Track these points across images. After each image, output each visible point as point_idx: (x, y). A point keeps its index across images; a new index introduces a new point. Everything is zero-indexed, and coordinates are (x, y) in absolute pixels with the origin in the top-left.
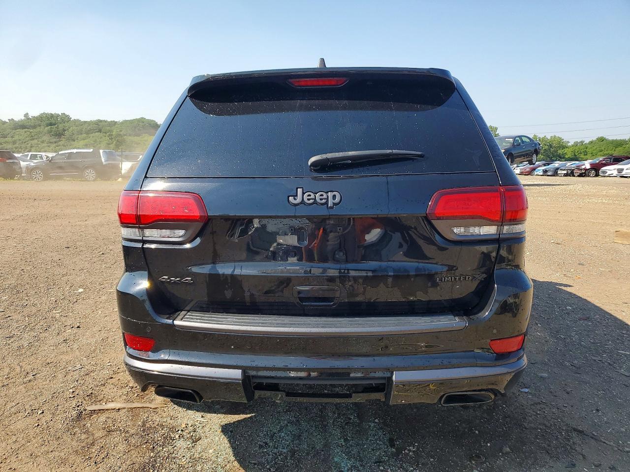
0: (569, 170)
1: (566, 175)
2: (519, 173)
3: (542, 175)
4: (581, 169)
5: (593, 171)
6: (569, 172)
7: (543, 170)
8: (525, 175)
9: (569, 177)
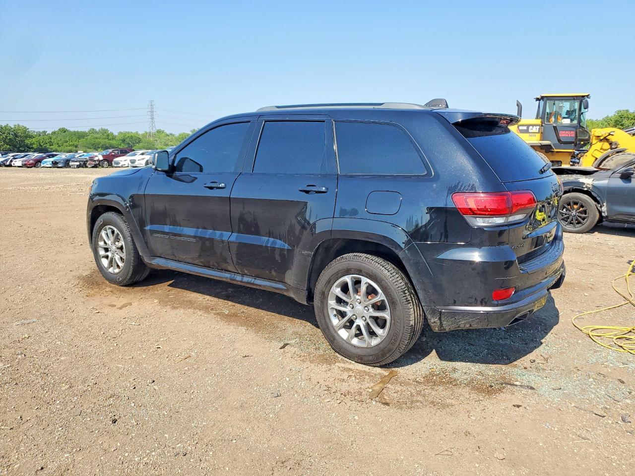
0: (82, 161)
1: (78, 167)
2: (21, 165)
3: (50, 167)
4: (95, 161)
5: (106, 163)
6: (82, 163)
7: (52, 162)
8: (28, 167)
9: (82, 169)
